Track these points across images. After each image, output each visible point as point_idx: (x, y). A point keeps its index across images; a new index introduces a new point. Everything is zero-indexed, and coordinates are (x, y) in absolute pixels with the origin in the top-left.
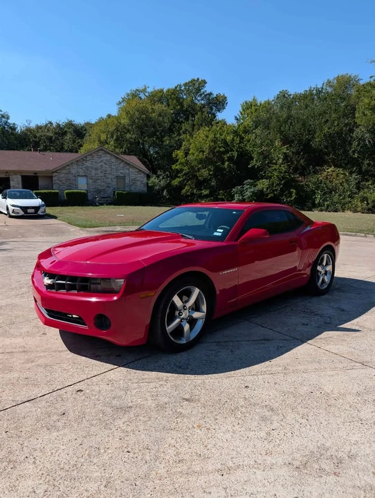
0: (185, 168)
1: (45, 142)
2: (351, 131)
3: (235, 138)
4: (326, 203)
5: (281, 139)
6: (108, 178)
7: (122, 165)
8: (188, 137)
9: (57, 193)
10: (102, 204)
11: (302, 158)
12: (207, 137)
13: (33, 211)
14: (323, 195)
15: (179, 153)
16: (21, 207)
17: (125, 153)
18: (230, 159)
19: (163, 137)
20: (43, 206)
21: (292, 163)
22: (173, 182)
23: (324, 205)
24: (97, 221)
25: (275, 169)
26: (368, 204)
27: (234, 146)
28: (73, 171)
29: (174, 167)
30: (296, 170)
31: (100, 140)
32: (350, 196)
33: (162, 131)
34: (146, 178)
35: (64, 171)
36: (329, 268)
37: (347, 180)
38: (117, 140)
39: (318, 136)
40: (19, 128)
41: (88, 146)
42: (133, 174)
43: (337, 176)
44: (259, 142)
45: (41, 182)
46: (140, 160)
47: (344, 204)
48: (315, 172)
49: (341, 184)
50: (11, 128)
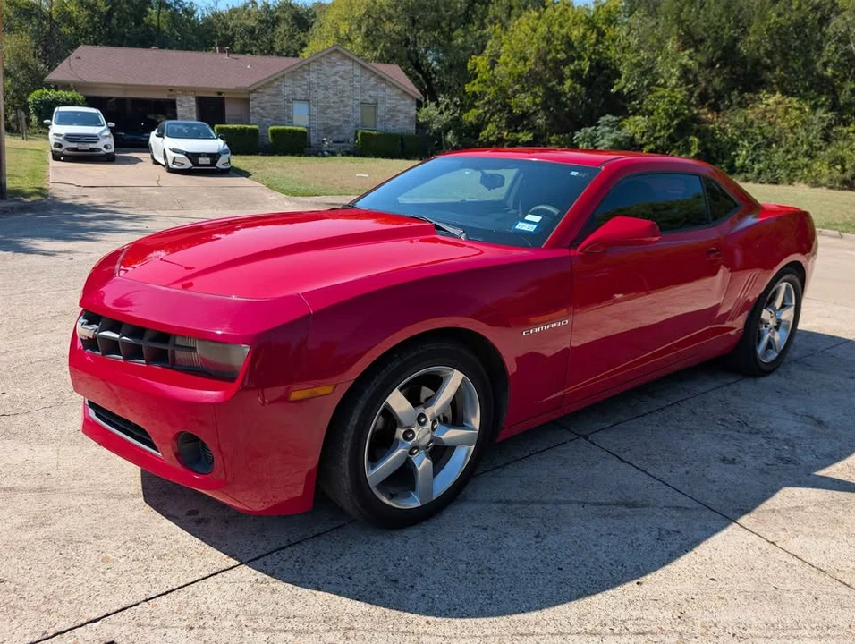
0: (488, 90)
1: (243, 38)
2: (824, 20)
3: (588, 34)
4: (756, 166)
5: (680, 36)
6: (346, 106)
7: (372, 81)
8: (498, 31)
9: (257, 130)
10: (333, 154)
11: (718, 75)
12: (534, 30)
13: (207, 161)
14: (754, 149)
15: (480, 62)
16: (187, 154)
17: (381, 60)
18: (576, 75)
19: (453, 30)
20: (225, 152)
21: (697, 84)
22: (465, 116)
23: (753, 169)
24: (319, 184)
25: (663, 97)
26: (844, 170)
27: (585, 50)
28: (286, 91)
29: (468, 88)
30: (703, 98)
31: (337, 34)
32: (807, 155)
33: (452, 19)
34: (415, 107)
35: (270, 90)
36: (787, 315)
37: (804, 122)
38: (367, 34)
39: (755, 32)
40: (199, 12)
41: (316, 45)
42: (391, 99)
43: (786, 112)
44: (634, 42)
45: (230, 110)
46: (408, 74)
47: (792, 170)
48: (743, 105)
49: (791, 129)
50: (185, 10)
